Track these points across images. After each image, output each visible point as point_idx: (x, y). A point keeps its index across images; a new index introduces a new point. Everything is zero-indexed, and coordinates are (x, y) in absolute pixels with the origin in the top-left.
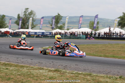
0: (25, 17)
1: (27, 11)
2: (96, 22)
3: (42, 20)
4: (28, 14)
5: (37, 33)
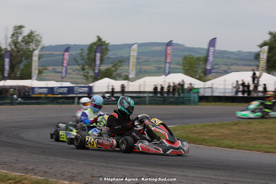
0: (16, 50)
1: (21, 34)
2: (211, 58)
3: (67, 56)
4: (22, 41)
5: (56, 90)
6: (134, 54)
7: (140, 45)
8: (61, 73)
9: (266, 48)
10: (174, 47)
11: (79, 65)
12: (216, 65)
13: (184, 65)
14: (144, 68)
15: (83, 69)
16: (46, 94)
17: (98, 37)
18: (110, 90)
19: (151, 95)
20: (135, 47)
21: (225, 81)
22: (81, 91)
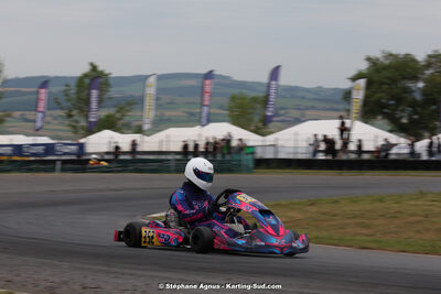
3: (43, 94)
5: (26, 150)
6: (151, 91)
7: (161, 78)
8: (34, 121)
9: (362, 82)
10: (216, 80)
11: (62, 109)
12: (282, 109)
13: (230, 109)
14: (168, 113)
15: (70, 116)
16: (10, 155)
17: (92, 64)
18: (112, 150)
19: (178, 157)
20: (152, 80)
21: (296, 134)
22: (66, 151)
